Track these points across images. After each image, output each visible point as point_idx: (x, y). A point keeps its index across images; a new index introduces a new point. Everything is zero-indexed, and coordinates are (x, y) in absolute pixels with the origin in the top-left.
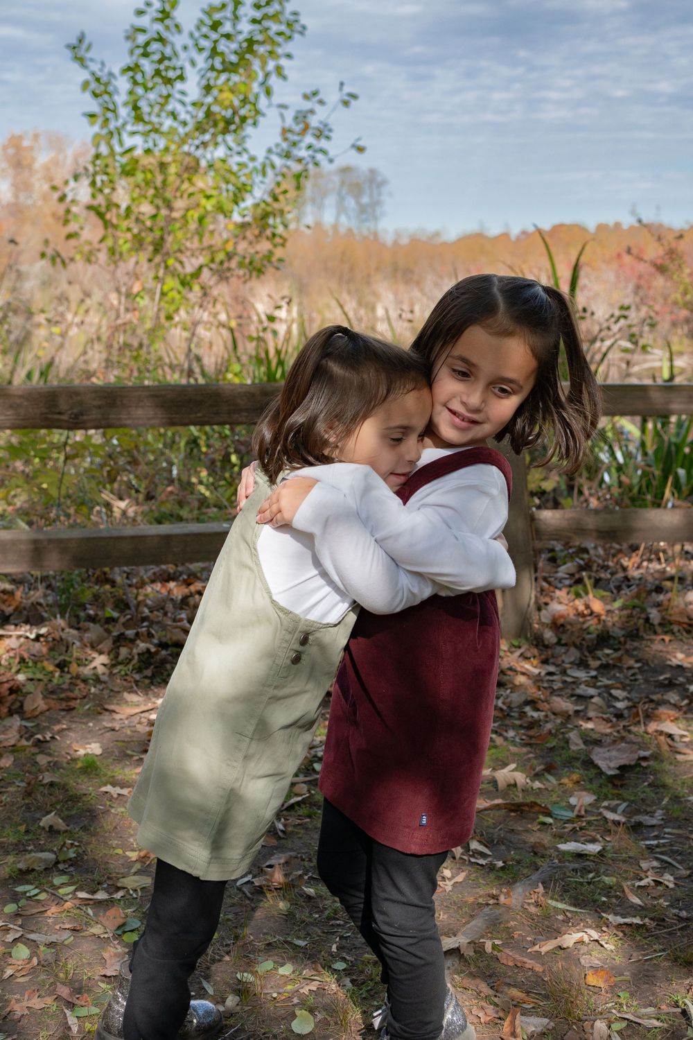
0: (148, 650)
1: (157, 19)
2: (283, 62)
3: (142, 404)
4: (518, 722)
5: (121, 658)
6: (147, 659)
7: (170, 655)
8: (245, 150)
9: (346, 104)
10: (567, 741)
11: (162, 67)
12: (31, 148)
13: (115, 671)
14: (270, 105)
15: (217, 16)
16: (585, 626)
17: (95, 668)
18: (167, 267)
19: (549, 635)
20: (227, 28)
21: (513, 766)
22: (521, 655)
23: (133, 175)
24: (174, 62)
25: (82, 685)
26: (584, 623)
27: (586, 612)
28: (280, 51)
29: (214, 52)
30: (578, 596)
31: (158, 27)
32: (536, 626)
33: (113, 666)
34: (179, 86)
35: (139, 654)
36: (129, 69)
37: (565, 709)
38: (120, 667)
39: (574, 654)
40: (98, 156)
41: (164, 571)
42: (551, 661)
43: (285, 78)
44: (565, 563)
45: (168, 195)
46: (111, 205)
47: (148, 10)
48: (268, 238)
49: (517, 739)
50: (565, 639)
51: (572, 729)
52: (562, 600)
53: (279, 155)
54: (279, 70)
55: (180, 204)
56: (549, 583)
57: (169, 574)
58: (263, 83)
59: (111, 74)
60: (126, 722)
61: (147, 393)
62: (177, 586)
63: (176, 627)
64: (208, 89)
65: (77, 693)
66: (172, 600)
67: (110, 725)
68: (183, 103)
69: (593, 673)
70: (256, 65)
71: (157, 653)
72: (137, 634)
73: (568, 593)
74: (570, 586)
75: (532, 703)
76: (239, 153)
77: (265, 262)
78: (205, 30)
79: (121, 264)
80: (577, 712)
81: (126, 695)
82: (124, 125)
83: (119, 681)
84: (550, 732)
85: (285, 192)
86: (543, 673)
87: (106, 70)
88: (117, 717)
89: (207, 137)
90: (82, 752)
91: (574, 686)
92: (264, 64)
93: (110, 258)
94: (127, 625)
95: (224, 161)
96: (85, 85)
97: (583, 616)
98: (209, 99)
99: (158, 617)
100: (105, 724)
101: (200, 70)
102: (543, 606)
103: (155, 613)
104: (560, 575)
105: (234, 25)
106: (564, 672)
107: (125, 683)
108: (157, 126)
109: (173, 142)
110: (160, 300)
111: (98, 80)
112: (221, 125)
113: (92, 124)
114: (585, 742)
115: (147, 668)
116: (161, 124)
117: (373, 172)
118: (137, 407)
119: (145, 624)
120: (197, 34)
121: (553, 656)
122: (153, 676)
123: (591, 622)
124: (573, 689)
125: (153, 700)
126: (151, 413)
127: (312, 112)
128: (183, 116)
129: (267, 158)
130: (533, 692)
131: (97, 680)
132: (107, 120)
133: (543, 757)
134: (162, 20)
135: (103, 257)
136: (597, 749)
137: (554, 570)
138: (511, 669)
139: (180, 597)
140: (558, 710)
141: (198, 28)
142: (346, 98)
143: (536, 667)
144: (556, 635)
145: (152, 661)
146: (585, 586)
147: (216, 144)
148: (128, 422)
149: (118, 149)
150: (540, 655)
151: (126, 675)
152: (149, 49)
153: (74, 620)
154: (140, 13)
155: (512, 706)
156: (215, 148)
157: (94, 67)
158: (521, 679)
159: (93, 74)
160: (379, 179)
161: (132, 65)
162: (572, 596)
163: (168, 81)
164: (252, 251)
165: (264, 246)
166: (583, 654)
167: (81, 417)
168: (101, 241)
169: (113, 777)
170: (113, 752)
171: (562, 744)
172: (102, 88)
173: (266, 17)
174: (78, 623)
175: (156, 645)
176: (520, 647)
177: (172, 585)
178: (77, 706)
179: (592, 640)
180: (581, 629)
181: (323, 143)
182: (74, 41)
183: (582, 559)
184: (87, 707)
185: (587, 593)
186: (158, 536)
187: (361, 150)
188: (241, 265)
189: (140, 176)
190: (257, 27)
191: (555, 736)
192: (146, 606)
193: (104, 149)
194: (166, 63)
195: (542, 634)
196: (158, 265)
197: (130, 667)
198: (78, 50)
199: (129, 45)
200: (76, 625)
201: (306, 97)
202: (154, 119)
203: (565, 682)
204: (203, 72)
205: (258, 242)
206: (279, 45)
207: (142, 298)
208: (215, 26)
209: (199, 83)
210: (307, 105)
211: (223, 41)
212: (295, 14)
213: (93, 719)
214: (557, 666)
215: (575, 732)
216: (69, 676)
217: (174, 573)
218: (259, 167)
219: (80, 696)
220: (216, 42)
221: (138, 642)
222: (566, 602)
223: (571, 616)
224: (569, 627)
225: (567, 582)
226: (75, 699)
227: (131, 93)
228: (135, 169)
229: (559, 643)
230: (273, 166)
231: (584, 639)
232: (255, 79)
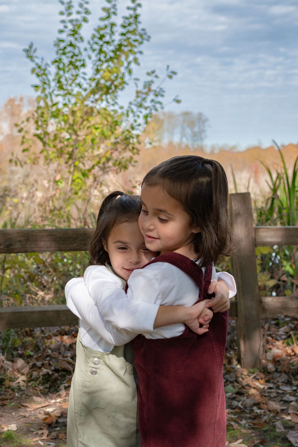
0: (48, 373)
1: (71, 35)
2: (138, 56)
3: (43, 239)
4: (248, 416)
5: (33, 377)
6: (47, 378)
7: (60, 376)
8: (116, 103)
9: (170, 77)
10: (275, 427)
11: (73, 60)
12: (19, 106)
13: (30, 384)
14: (130, 79)
15: (102, 32)
16: (291, 362)
17: (19, 383)
18: (75, 166)
19: (271, 367)
20: (107, 38)
21: (241, 441)
22: (254, 377)
23: (57, 117)
24: (79, 58)
25: (11, 392)
26: (291, 360)
27: (292, 354)
28: (136, 50)
29: (101, 51)
30: (288, 345)
31: (71, 39)
32: (264, 361)
33: (29, 381)
34: (82, 70)
35: (43, 375)
36: (56, 61)
37: (275, 408)
38: (32, 382)
39: (284, 377)
40: (39, 108)
41: (63, 330)
42: (271, 381)
43: (138, 64)
44: (283, 326)
45: (76, 127)
46: (46, 133)
47: (66, 30)
48: (130, 150)
49: (247, 425)
50: (280, 368)
51: (279, 420)
52: (279, 347)
53: (136, 105)
54: (136, 60)
55: (82, 133)
56: (272, 338)
57: (65, 332)
58: (127, 68)
59: (47, 64)
60: (33, 412)
61: (46, 234)
62: (68, 338)
63: (64, 361)
64: (98, 71)
65: (8, 396)
66: (64, 346)
67: (23, 414)
68: (84, 79)
69: (295, 388)
70: (123, 58)
71: (53, 374)
72: (43, 364)
73: (283, 343)
74: (285, 339)
75: (258, 405)
76: (113, 105)
77: (128, 163)
78: (96, 40)
79: (51, 165)
80: (282, 410)
81: (35, 398)
82: (53, 91)
83: (31, 390)
84: (266, 422)
85: (139, 125)
86: (266, 388)
87: (44, 62)
88: (28, 410)
89: (97, 96)
90: (6, 429)
91: (283, 396)
92: (127, 57)
93: (45, 162)
94: (37, 359)
95: (105, 109)
96: (33, 71)
97: (291, 356)
98: (98, 76)
99: (55, 355)
100: (21, 413)
101: (93, 61)
102: (268, 350)
103: (54, 353)
104: (280, 333)
105: (111, 37)
106: (278, 387)
107: (34, 391)
108: (70, 92)
109: (79, 99)
110: (71, 184)
111: (39, 67)
112: (105, 90)
113: (36, 91)
114: (285, 428)
115: (47, 383)
116: (72, 90)
117: (200, 115)
118: (41, 241)
119: (48, 359)
120: (92, 42)
121: (272, 378)
122: (50, 387)
123: (294, 360)
124: (282, 397)
125: (49, 400)
126: (48, 244)
127: (152, 82)
128: (85, 86)
129: (129, 107)
130: (258, 399)
131: (19, 389)
132: (44, 89)
133: (260, 436)
134: (73, 35)
135: (41, 161)
136: (291, 432)
137: (277, 330)
138: (248, 385)
139: (69, 344)
140: (271, 409)
141: (93, 39)
142: (170, 74)
143: (262, 384)
144: (275, 366)
145: (50, 379)
146: (292, 339)
147: (102, 100)
148: (36, 249)
149: (50, 103)
150: (265, 378)
151: (36, 386)
152: (66, 51)
153: (10, 356)
154: (61, 31)
155: (247, 406)
156: (102, 102)
157: (38, 61)
158: (253, 391)
159: (37, 64)
160: (204, 118)
161: (57, 60)
162: (285, 345)
163: (76, 67)
164: (121, 157)
165: (128, 154)
166: (290, 377)
167: (10, 247)
168: (42, 152)
169: (20, 443)
170: (23, 429)
171: (272, 428)
172: (43, 72)
173: (129, 32)
174: (13, 358)
175: (52, 371)
176: (254, 373)
177: (65, 337)
178: (7, 403)
179: (295, 370)
180: (289, 363)
181: (160, 99)
182: (27, 47)
183: (293, 324)
184: (12, 404)
185: (293, 343)
186: (53, 311)
187: (178, 101)
188: (114, 165)
189: (61, 118)
190: (124, 37)
191: (268, 423)
192: (50, 349)
193: (42, 104)
194: (75, 58)
195: (267, 366)
196: (70, 166)
197: (38, 382)
198: (29, 53)
199: (56, 49)
200: (12, 359)
201: (148, 74)
202: (69, 88)
203: (278, 393)
204: (94, 62)
205: (124, 152)
206: (135, 46)
207: (61, 183)
208: (101, 37)
209: (92, 68)
210: (149, 78)
211: (105, 45)
212: (143, 30)
213: (16, 411)
214: (274, 384)
215: (279, 421)
216: (4, 387)
217: (68, 331)
218: (125, 112)
219: (9, 398)
220: (102, 46)
221: (43, 369)
222: (282, 348)
223: (284, 356)
224: (282, 362)
225: (284, 337)
226: (7, 399)
227: (57, 74)
228: (58, 114)
229: (276, 371)
230: (133, 112)
231: (290, 369)
232: (122, 65)
